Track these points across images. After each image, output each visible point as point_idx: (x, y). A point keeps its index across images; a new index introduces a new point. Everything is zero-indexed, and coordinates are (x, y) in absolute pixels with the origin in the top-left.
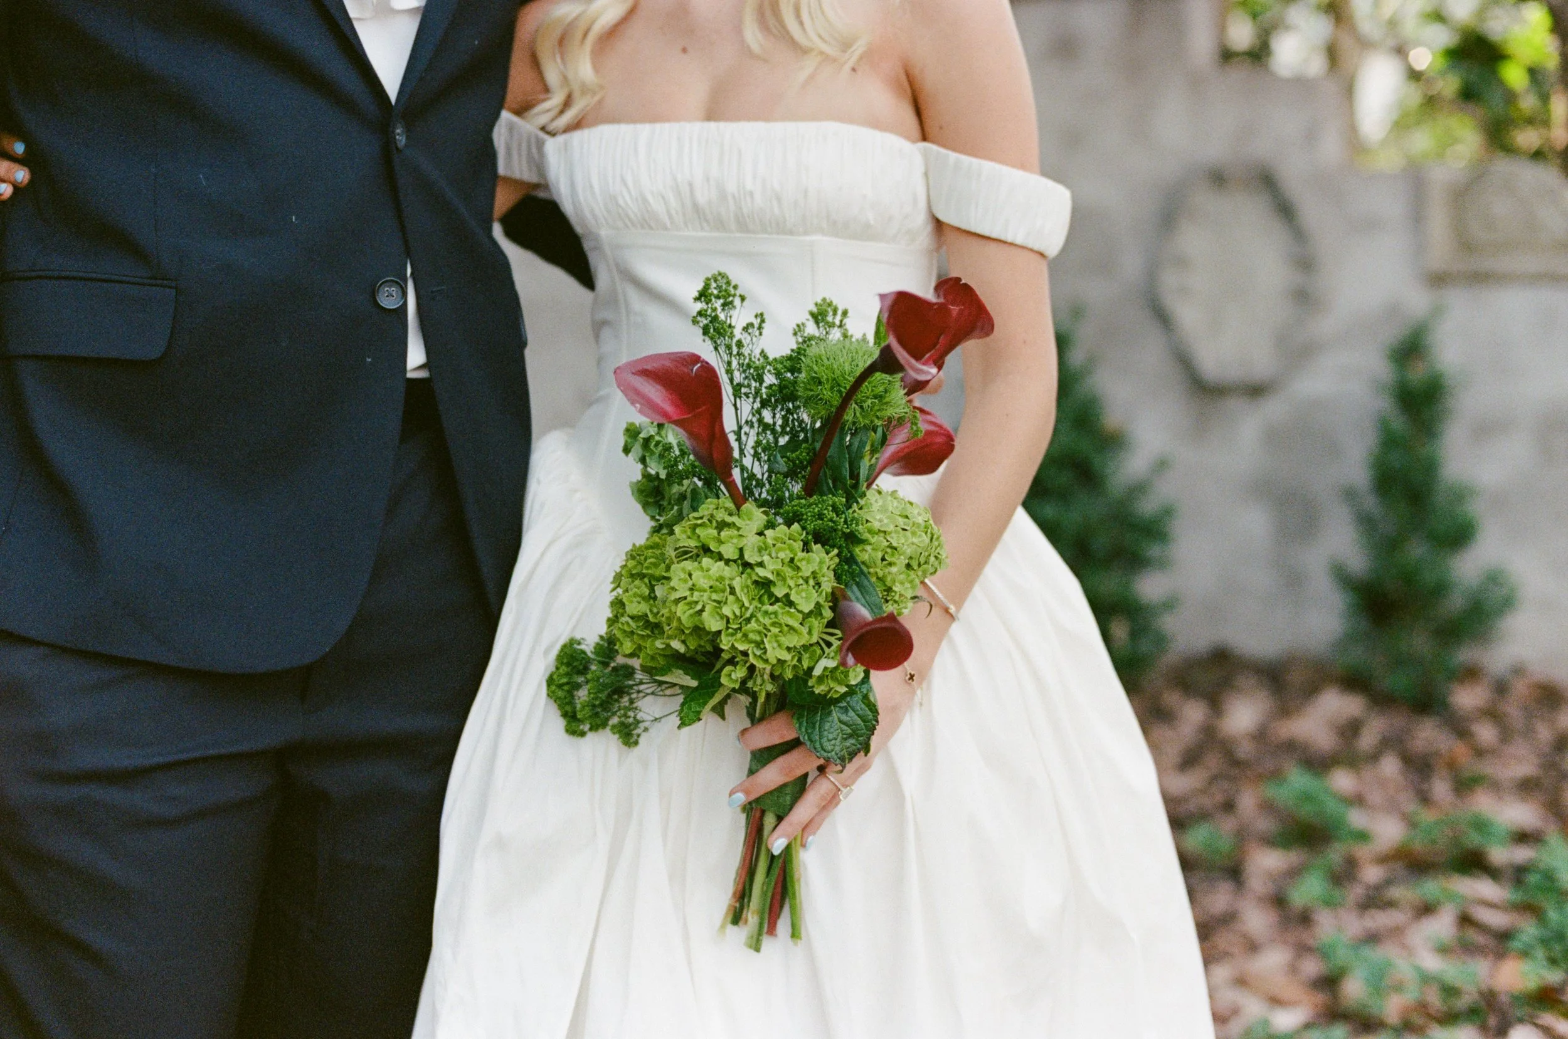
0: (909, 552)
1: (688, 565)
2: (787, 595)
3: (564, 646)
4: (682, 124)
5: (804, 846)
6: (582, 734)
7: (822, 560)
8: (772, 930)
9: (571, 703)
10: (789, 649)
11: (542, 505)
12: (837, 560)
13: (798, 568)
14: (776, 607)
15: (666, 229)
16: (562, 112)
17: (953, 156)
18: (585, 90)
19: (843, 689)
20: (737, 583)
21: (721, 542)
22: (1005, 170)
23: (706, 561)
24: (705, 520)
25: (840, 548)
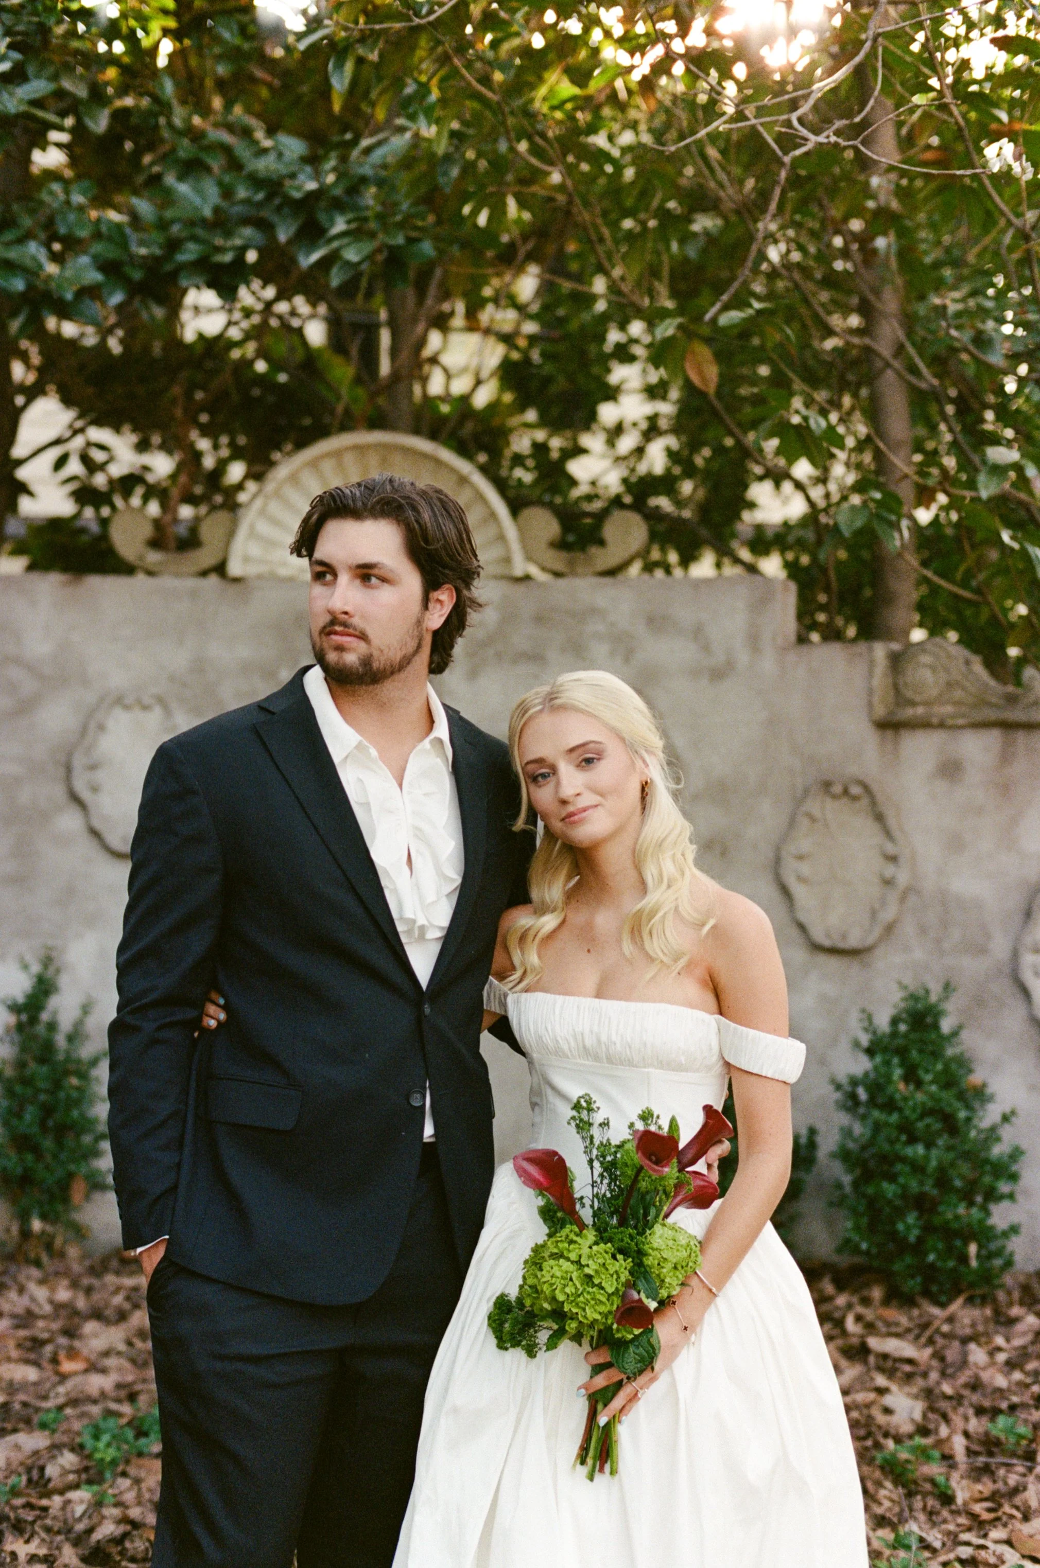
0: (674, 1261)
1: (552, 1262)
2: (601, 1283)
3: (498, 1298)
4: (581, 998)
5: (619, 1422)
6: (506, 1349)
7: (623, 1265)
8: (601, 1470)
9: (501, 1331)
10: (600, 1313)
11: (493, 1213)
12: (631, 1264)
13: (607, 1269)
14: (594, 1289)
15: (568, 1057)
16: (519, 983)
17: (733, 1025)
18: (534, 969)
19: (632, 1336)
20: (575, 1276)
21: (569, 1251)
22: (762, 1034)
23: (562, 1261)
24: (563, 1238)
25: (633, 1258)
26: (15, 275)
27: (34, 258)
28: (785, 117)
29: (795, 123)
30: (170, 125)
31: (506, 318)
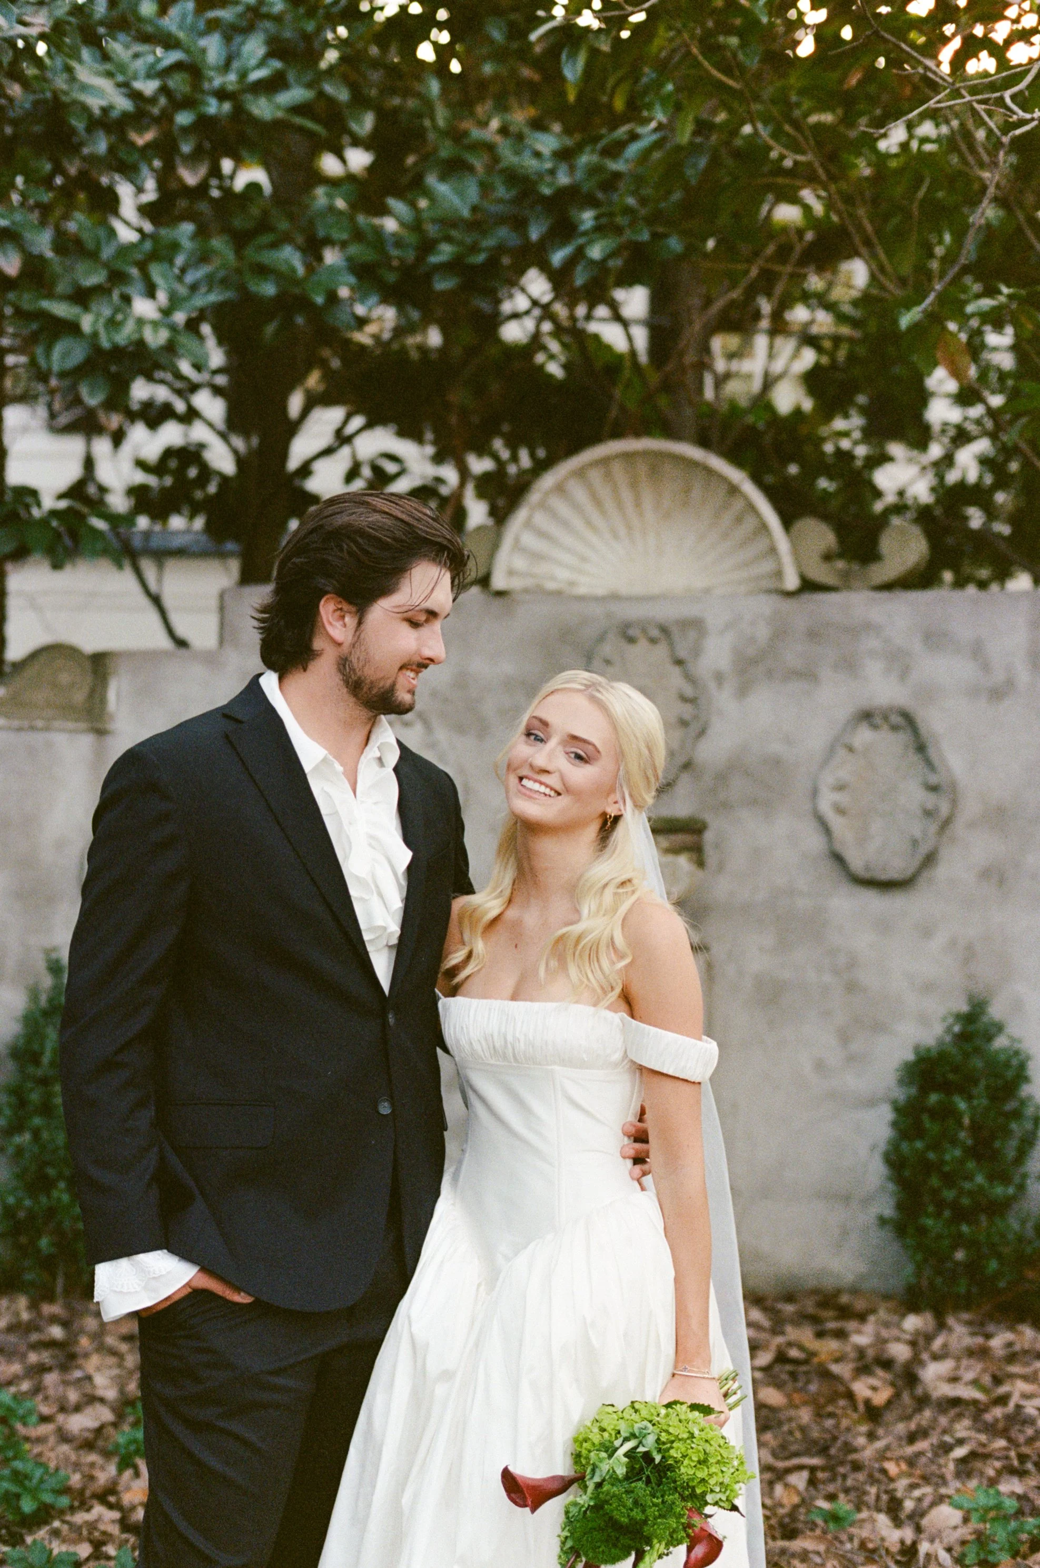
4: (493, 1000)
26: (266, 280)
27: (287, 262)
28: (998, 94)
29: (1008, 101)
30: (435, 127)
31: (823, 321)
